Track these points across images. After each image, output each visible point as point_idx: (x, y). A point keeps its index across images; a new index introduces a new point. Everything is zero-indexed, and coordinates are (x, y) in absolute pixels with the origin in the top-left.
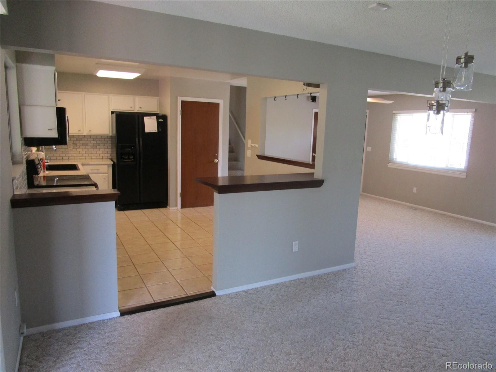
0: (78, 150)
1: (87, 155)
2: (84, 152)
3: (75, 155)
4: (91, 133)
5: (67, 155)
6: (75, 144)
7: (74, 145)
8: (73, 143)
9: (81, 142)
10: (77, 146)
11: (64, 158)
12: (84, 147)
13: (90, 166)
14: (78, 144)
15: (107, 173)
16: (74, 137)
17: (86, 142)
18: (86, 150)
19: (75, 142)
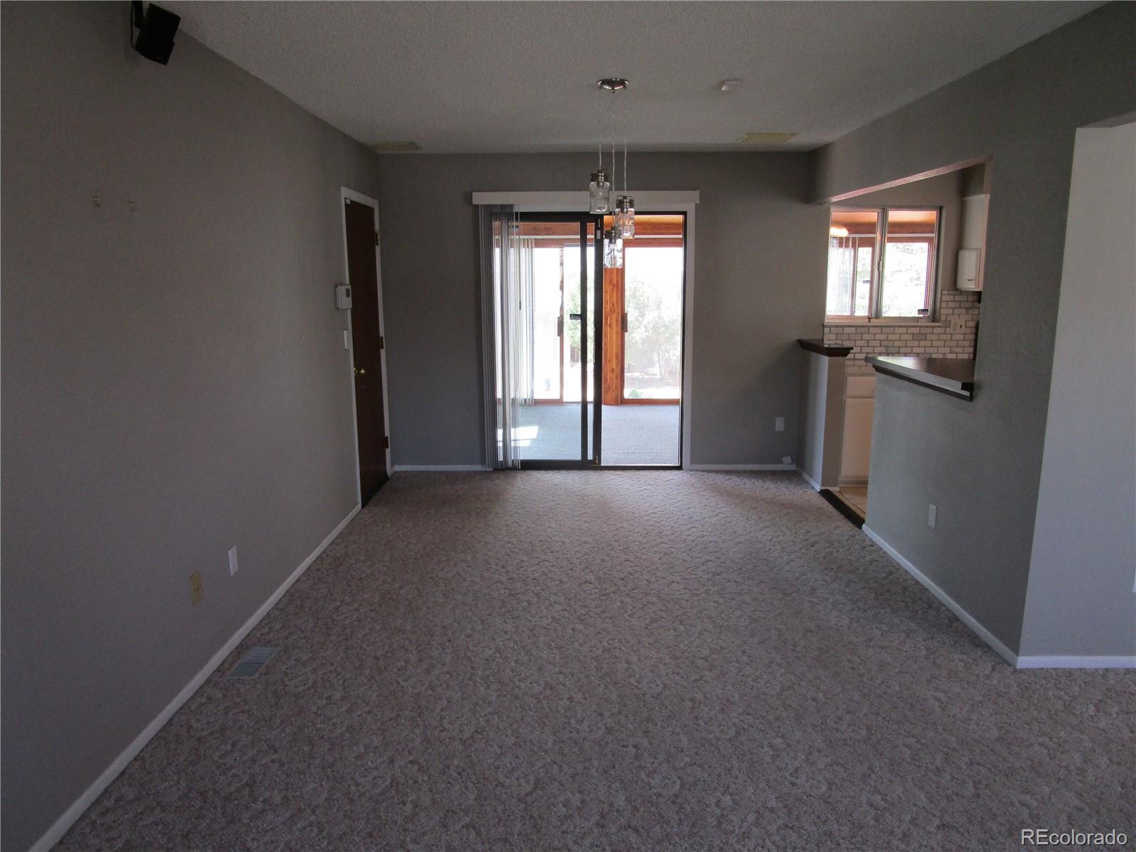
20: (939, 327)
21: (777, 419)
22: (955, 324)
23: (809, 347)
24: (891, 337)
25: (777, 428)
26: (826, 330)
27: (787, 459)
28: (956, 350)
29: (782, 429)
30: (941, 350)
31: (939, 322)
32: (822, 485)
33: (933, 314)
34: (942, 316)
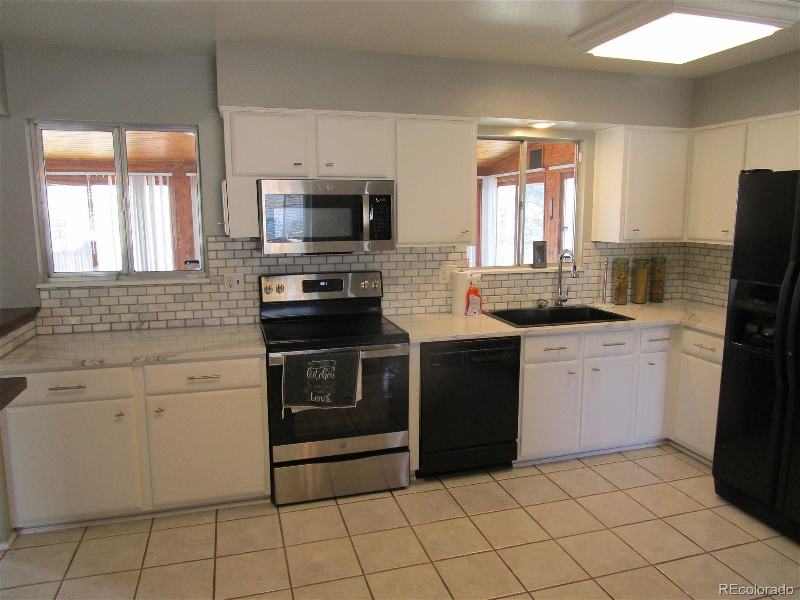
20: (209, 284)
22: (230, 279)
24: (143, 300)
28: (237, 312)
30: (216, 314)
31: (208, 278)
34: (211, 270)
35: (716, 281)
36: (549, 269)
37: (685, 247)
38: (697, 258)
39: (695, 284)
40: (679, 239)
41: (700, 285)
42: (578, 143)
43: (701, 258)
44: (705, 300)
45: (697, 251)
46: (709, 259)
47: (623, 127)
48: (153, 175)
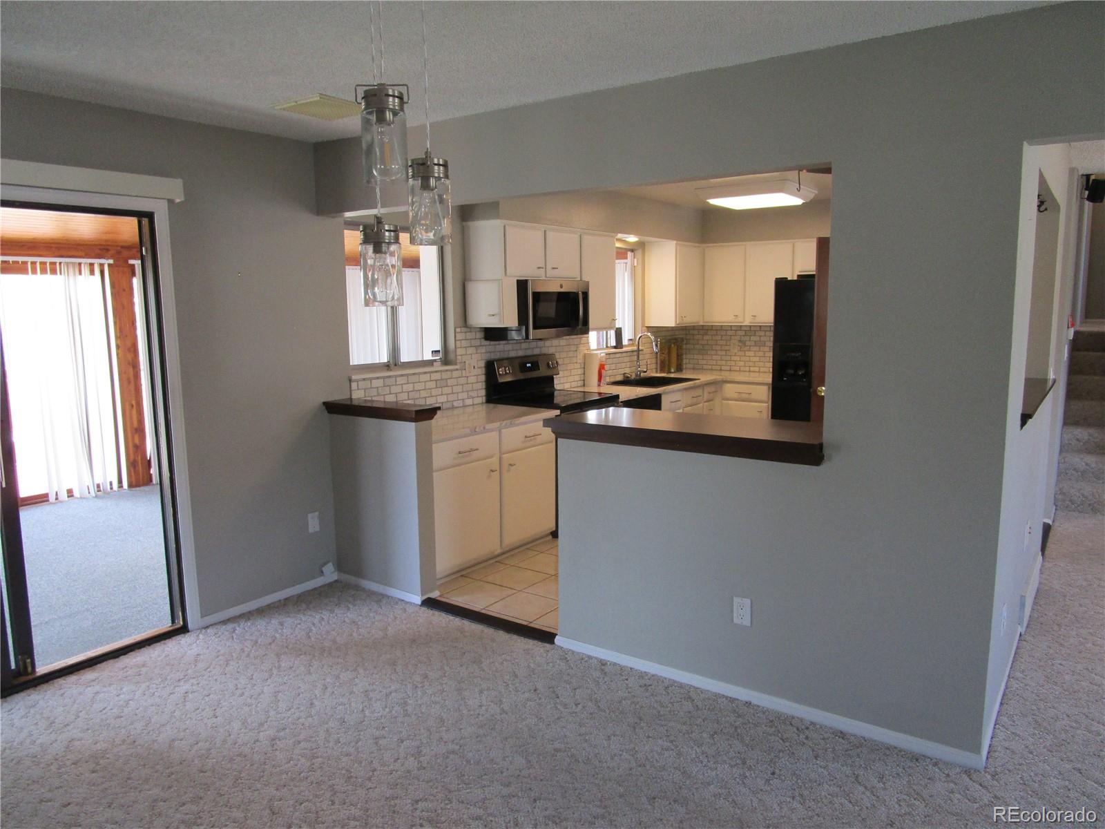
0: (748, 353)
1: (762, 364)
2: (757, 359)
3: (742, 364)
4: (757, 320)
5: (729, 363)
6: (743, 343)
7: (740, 344)
8: (740, 341)
9: (753, 338)
10: (745, 346)
11: (733, 368)
12: (757, 348)
13: (737, 385)
14: (748, 343)
15: (765, 403)
16: (743, 328)
17: (762, 339)
18: (761, 354)
19: (743, 338)
20: (457, 370)
21: (310, 516)
22: (469, 364)
23: (340, 409)
25: (311, 530)
26: (354, 385)
27: (329, 569)
29: (317, 529)
31: (456, 365)
32: (422, 595)
33: (446, 356)
34: (458, 357)
35: (713, 352)
36: (625, 349)
37: (686, 329)
38: (697, 337)
39: (696, 357)
40: (698, 323)
41: (701, 357)
42: (632, 251)
43: (700, 337)
44: (705, 367)
45: (696, 332)
46: (706, 337)
47: (675, 242)
48: (85, 261)
